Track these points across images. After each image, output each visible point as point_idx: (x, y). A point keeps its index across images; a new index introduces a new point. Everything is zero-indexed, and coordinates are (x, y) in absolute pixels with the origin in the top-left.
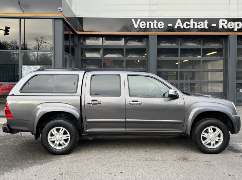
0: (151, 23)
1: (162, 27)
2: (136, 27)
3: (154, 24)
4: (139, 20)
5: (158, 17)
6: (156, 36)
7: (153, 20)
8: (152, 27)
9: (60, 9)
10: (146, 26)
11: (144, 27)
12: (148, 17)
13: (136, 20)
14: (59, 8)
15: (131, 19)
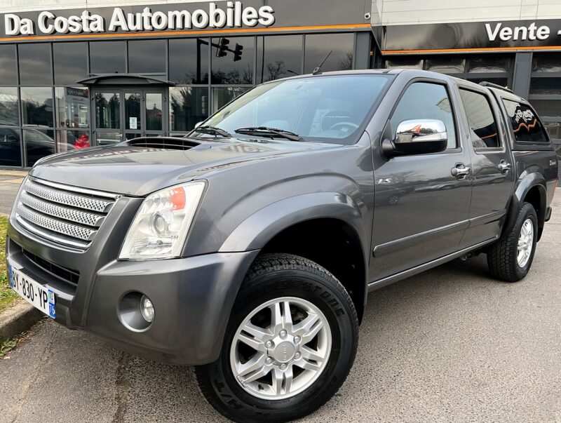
0: (524, 29)
1: (546, 37)
2: (492, 37)
3: (528, 31)
4: (499, 25)
5: (538, 18)
6: (532, 54)
7: (527, 23)
8: (524, 37)
9: (367, 16)
10: (513, 35)
11: (509, 38)
12: (518, 19)
13: (493, 24)
14: (366, 14)
15: (483, 24)
